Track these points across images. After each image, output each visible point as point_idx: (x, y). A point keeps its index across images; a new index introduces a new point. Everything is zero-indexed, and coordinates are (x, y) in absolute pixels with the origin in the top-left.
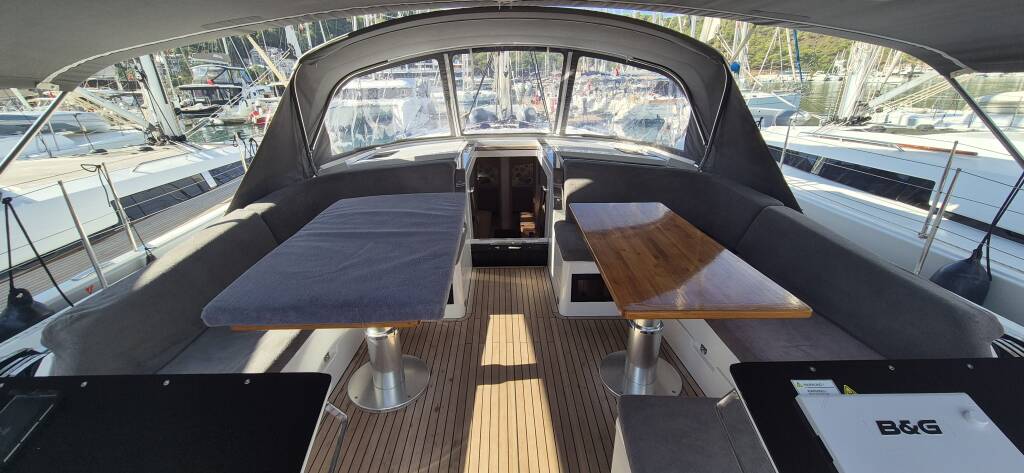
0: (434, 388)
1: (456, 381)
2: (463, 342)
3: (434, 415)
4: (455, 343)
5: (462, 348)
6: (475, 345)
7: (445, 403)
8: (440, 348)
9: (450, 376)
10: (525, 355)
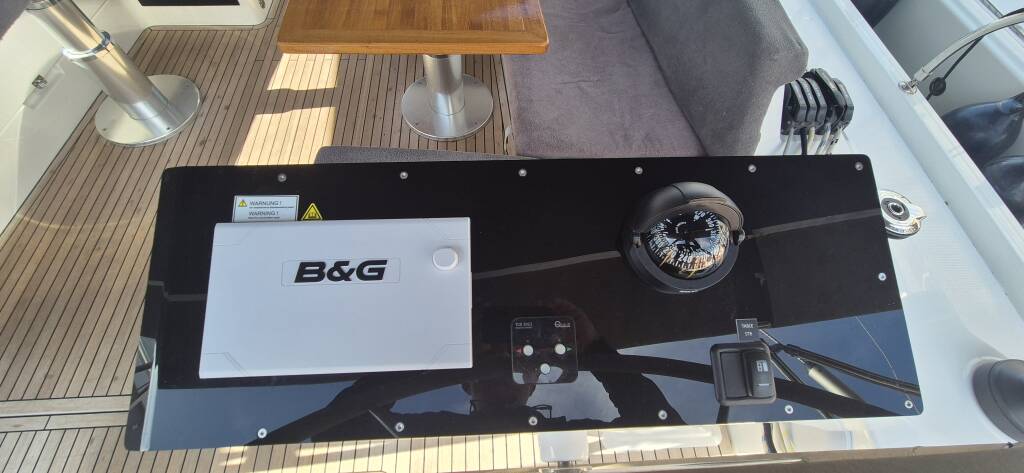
0: (204, 116)
1: (232, 111)
2: (252, 59)
3: (198, 149)
4: (242, 60)
5: (249, 67)
6: (267, 63)
7: (213, 137)
8: (222, 68)
9: (226, 102)
10: (324, 77)
